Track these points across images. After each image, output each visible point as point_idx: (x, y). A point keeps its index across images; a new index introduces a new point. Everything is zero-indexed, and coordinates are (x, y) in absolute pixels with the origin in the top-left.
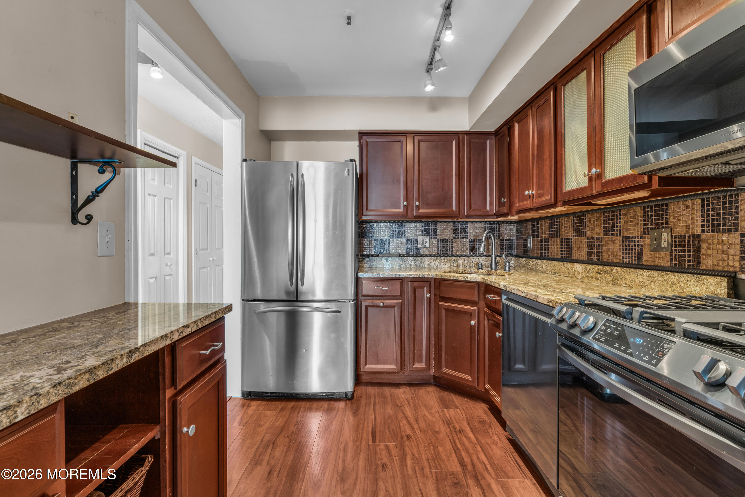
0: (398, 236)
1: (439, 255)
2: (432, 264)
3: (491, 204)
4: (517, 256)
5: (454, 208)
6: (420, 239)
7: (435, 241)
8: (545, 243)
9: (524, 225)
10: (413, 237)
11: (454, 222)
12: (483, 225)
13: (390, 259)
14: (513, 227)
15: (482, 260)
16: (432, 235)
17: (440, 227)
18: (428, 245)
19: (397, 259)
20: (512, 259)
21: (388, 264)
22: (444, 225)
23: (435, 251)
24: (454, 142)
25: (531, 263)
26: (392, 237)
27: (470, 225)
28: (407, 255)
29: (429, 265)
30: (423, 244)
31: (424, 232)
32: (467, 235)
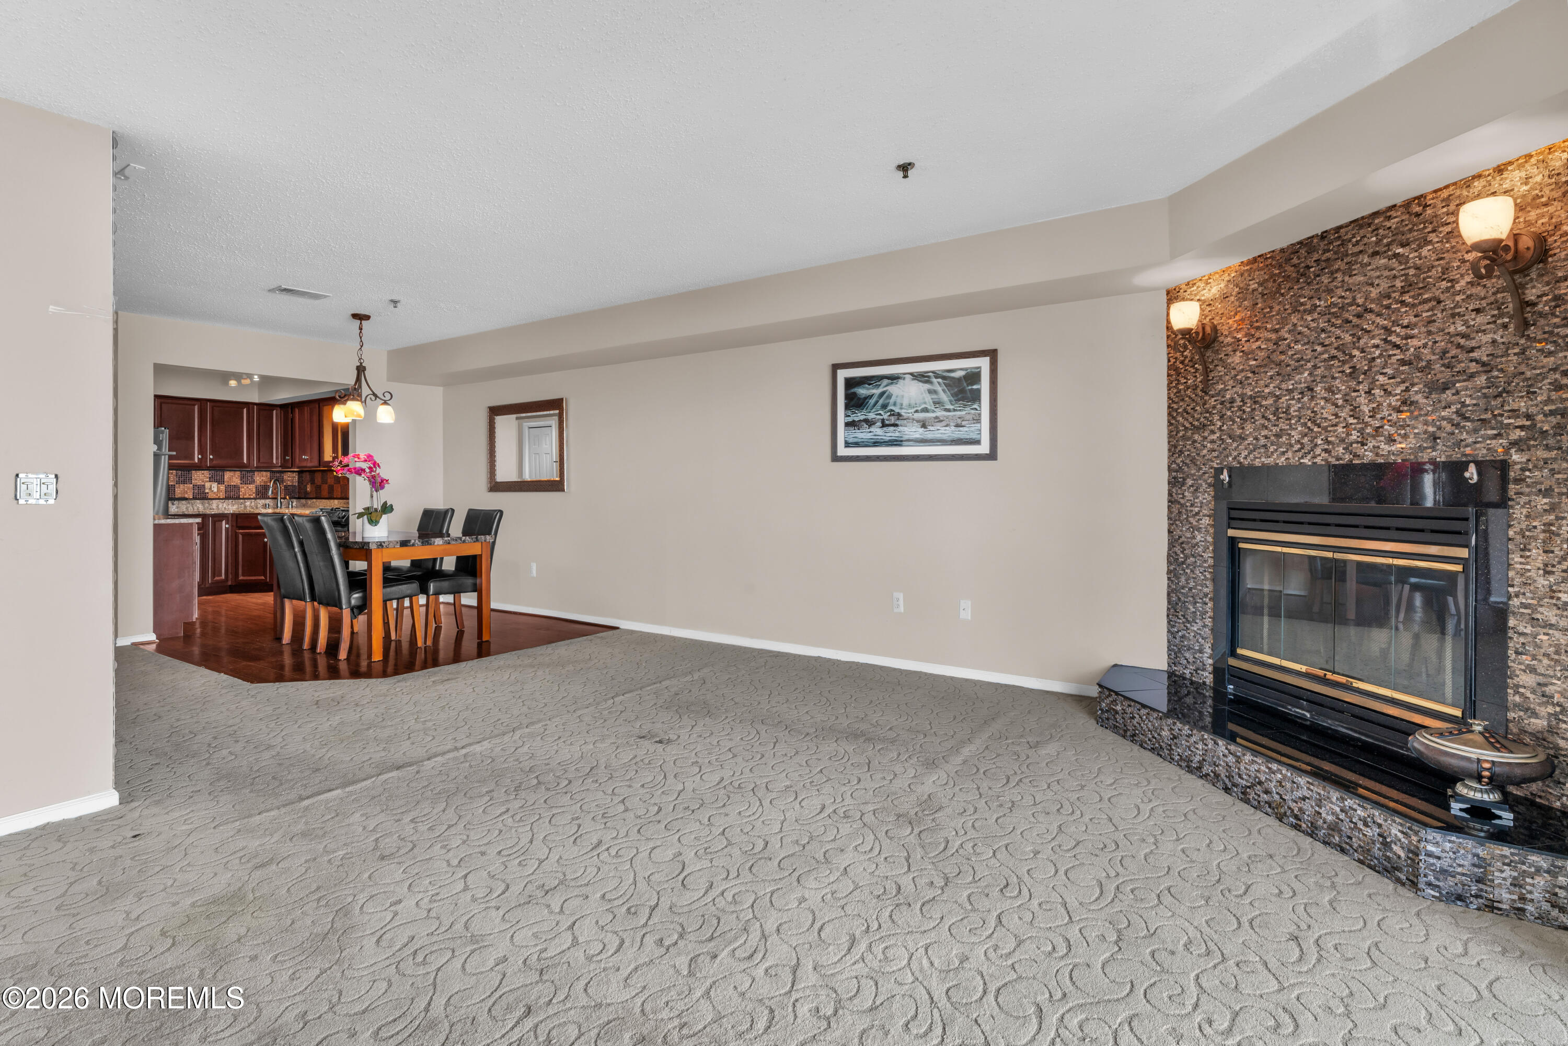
0: (184, 482)
1: (227, 498)
2: (220, 506)
3: (277, 458)
4: (299, 498)
5: (245, 461)
6: (208, 485)
7: (222, 487)
8: (318, 488)
9: (304, 475)
10: (200, 483)
11: (241, 471)
12: (268, 474)
13: (176, 502)
14: (296, 476)
15: (267, 501)
16: (220, 481)
17: (227, 475)
18: (215, 490)
19: (184, 502)
20: (295, 500)
21: (174, 507)
22: (231, 474)
23: (222, 495)
24: (245, 410)
25: (309, 502)
26: (178, 483)
27: (256, 473)
28: (195, 498)
29: (218, 506)
30: (210, 489)
31: (212, 479)
32: (253, 482)
